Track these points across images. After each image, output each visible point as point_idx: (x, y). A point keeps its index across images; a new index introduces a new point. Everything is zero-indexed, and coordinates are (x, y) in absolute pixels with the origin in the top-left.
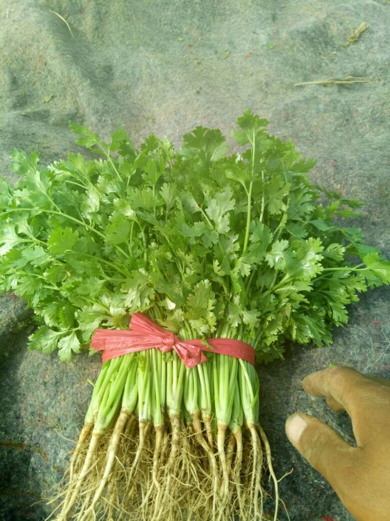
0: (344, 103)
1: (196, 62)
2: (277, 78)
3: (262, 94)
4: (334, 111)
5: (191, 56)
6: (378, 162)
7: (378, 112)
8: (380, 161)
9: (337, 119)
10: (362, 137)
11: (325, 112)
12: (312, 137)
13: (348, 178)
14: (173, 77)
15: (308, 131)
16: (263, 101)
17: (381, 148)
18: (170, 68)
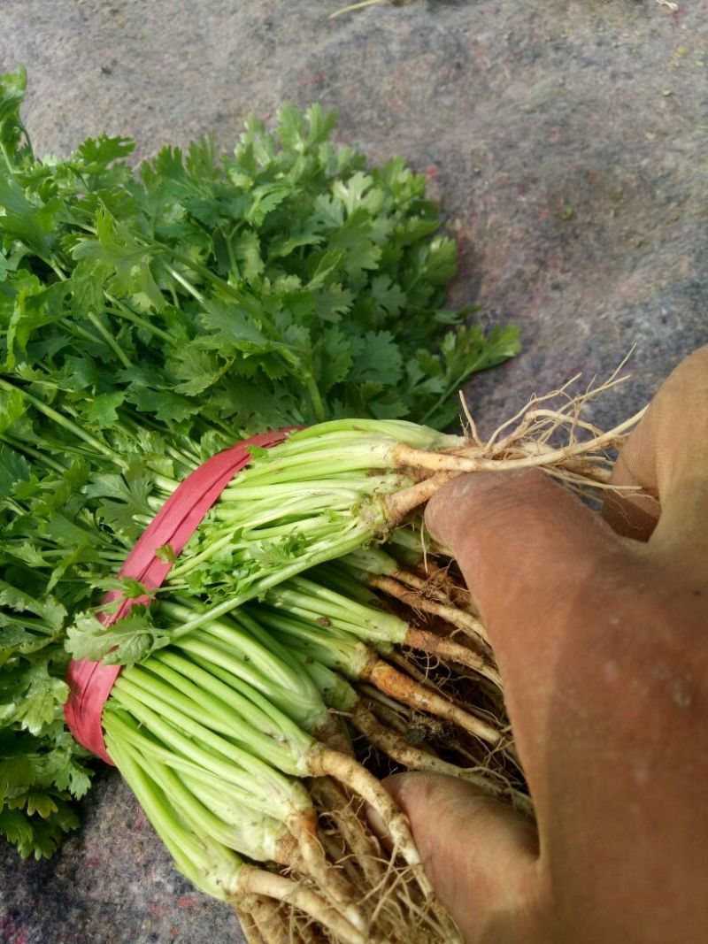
0: (443, 31)
1: (107, 10)
2: (290, 10)
3: (261, 47)
4: (424, 52)
6: (539, 142)
7: (523, 38)
8: (542, 138)
9: (433, 67)
10: (499, 96)
11: (405, 56)
12: (383, 119)
13: (475, 200)
14: (47, 48)
15: (372, 107)
16: (265, 63)
17: (543, 108)
18: (39, 31)
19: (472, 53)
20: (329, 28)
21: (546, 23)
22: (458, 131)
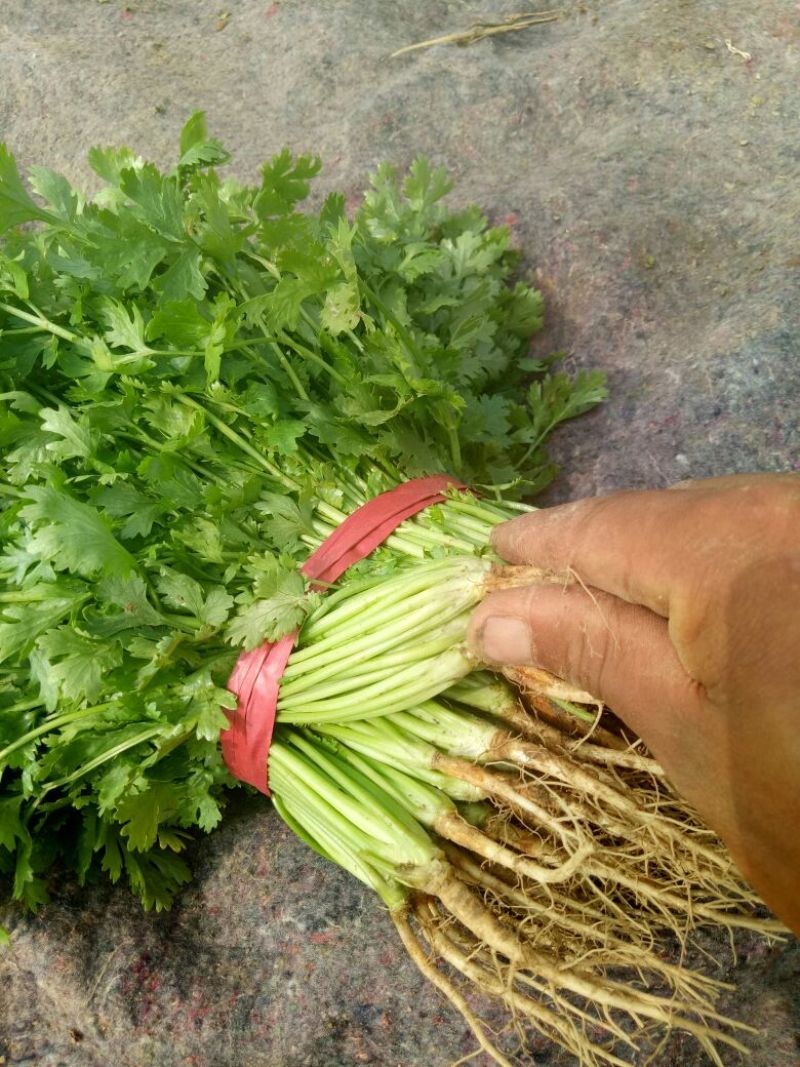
0: (512, 75)
1: (149, 44)
2: (349, 48)
3: (320, 86)
4: (494, 96)
5: (136, 32)
6: (618, 191)
7: (594, 84)
8: (621, 187)
9: (504, 112)
10: (572, 143)
11: (475, 100)
12: (455, 165)
13: (556, 248)
14: (92, 85)
15: (443, 152)
16: (326, 103)
17: (619, 156)
18: (82, 67)
19: (543, 98)
20: (391, 67)
21: (617, 69)
22: (532, 178)
